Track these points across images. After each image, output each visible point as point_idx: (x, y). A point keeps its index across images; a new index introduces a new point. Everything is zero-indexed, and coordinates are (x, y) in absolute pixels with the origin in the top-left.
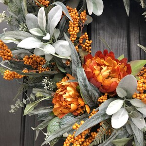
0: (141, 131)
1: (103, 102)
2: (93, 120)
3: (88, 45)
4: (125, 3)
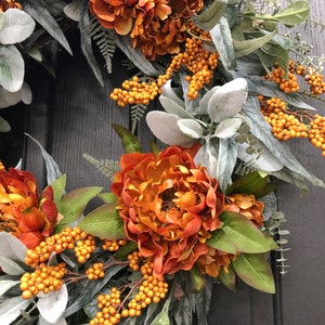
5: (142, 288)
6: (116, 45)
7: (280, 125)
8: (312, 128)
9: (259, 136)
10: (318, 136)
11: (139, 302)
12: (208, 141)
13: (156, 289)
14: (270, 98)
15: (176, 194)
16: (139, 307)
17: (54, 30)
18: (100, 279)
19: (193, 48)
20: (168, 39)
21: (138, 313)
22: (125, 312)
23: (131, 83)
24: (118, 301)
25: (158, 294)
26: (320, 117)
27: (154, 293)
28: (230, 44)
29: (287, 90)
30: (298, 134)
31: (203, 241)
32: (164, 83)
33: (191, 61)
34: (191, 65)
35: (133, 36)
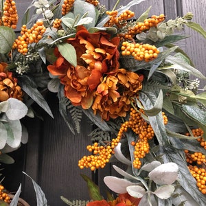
14: (193, 153)
23: (93, 147)
28: (164, 130)
32: (116, 146)
33: (135, 124)
34: (135, 128)
35: (93, 108)
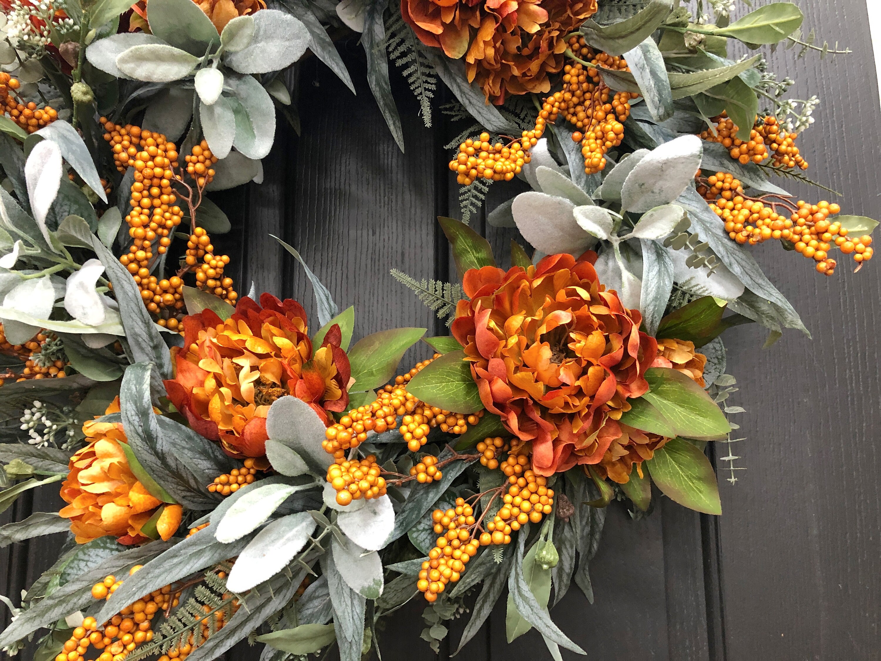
0: (360, 598)
1: (231, 493)
2: (175, 560)
3: (211, 272)
4: (381, 104)
5: (508, 498)
6: (437, 77)
7: (741, 218)
8: (795, 223)
9: (703, 238)
10: (807, 237)
11: (507, 520)
12: (616, 245)
13: (534, 498)
14: (714, 173)
15: (572, 335)
16: (508, 529)
17: (323, 48)
18: (435, 483)
19: (579, 83)
20: (534, 66)
21: (507, 539)
22: (486, 538)
23: (477, 144)
24: (471, 519)
25: (539, 506)
26: (808, 206)
27: (533, 504)
28: (663, 77)
29: (744, 159)
30: (777, 233)
31: (618, 416)
32: (533, 145)
33: (575, 106)
34: (575, 114)
35: (471, 60)
